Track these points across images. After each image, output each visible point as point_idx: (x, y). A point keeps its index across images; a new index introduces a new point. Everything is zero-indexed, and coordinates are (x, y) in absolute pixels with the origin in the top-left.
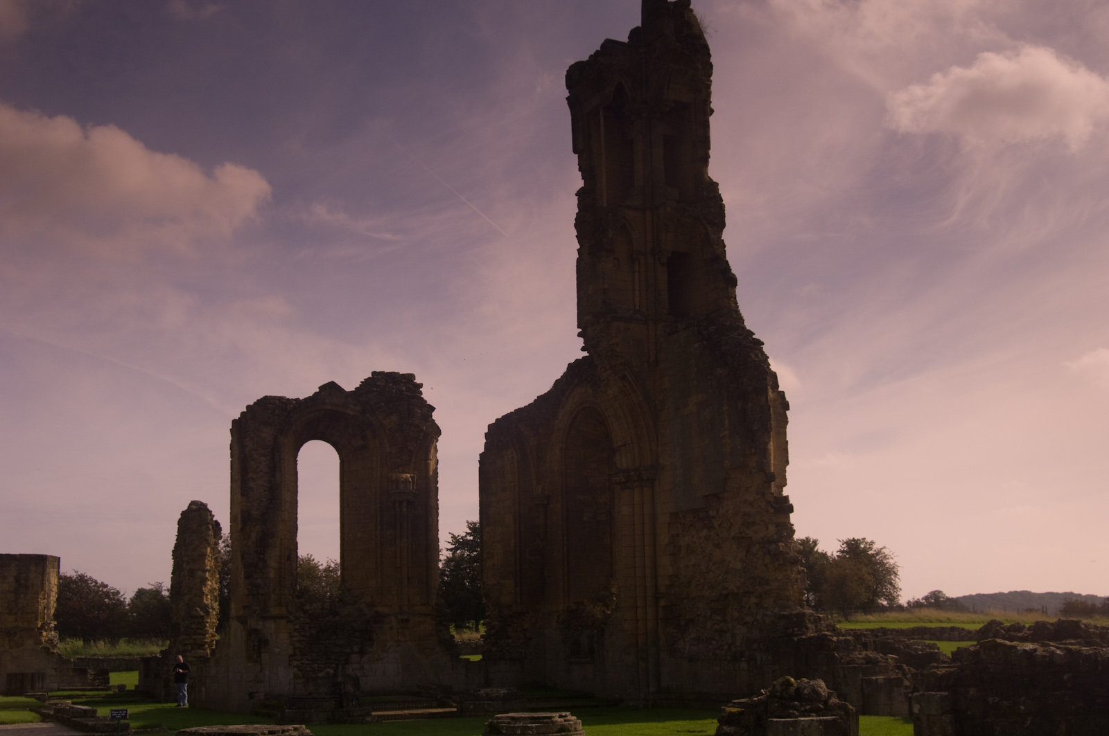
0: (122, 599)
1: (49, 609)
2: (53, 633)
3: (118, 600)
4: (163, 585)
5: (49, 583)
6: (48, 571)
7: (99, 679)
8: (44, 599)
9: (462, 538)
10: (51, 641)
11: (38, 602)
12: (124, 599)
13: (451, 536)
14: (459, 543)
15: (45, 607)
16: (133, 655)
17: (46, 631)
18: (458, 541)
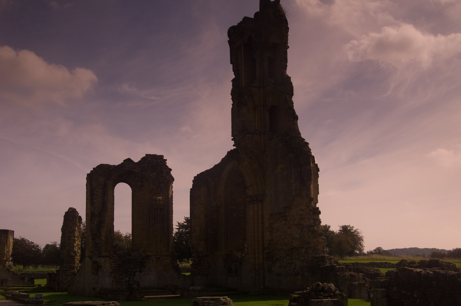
0: (40, 249)
1: (9, 252)
2: (11, 262)
3: (38, 249)
4: (57, 243)
5: (10, 241)
6: (9, 236)
7: (30, 282)
8: (7, 248)
9: (182, 224)
10: (10, 266)
11: (5, 249)
12: (41, 248)
13: (178, 223)
14: (181, 226)
15: (7, 252)
16: (44, 272)
17: (8, 262)
18: (180, 225)
